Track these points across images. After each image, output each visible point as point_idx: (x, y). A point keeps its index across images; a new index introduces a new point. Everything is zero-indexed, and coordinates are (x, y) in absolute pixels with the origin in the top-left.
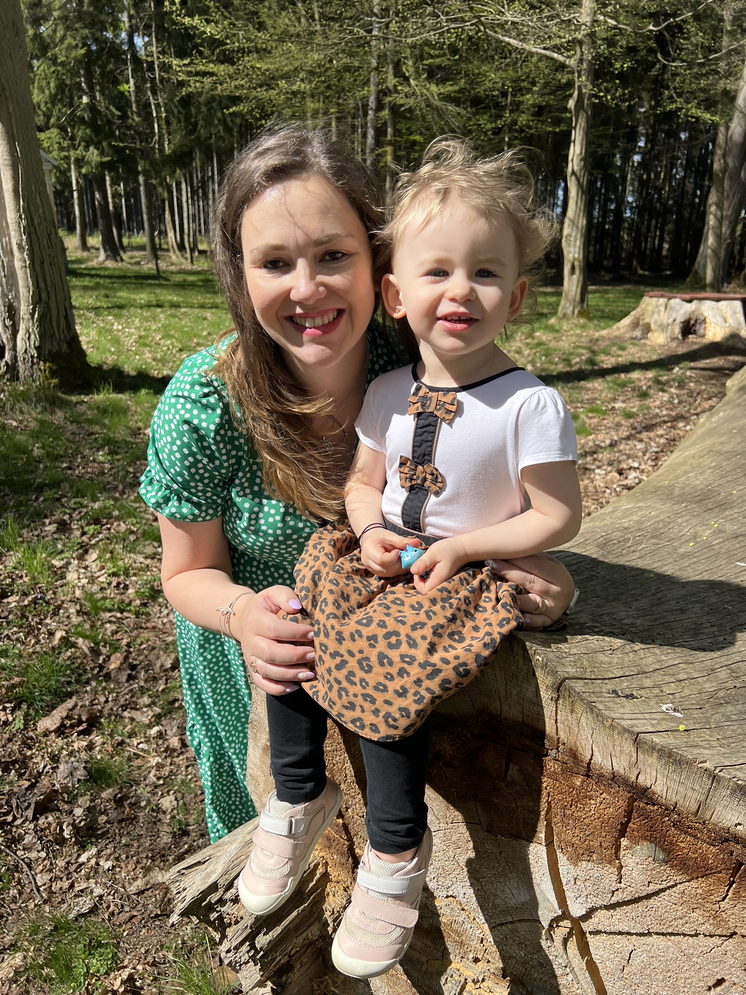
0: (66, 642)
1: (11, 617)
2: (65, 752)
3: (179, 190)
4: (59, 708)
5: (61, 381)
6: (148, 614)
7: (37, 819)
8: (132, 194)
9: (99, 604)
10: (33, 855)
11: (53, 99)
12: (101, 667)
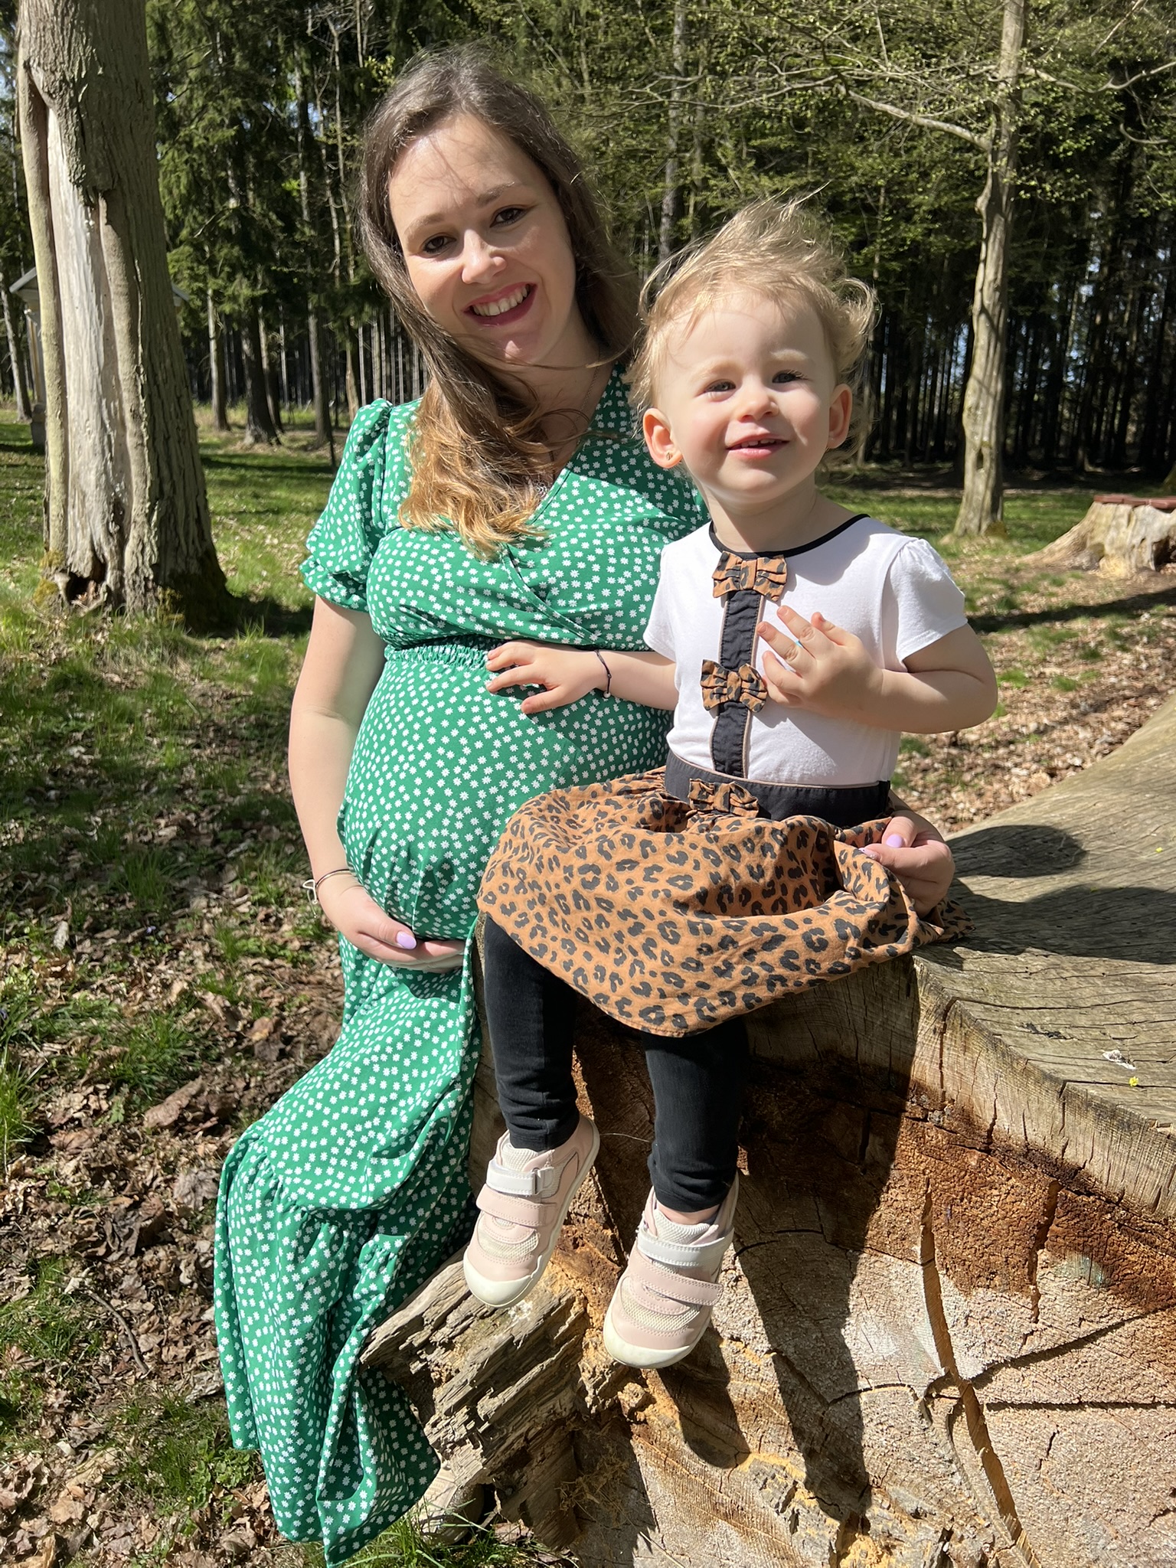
0: (189, 999)
1: (107, 959)
2: (184, 1159)
3: (368, 338)
4: (177, 1094)
5: (187, 616)
6: (311, 963)
7: (142, 1254)
8: (297, 345)
9: (239, 944)
10: (135, 1306)
11: (186, 202)
12: (240, 1037)
